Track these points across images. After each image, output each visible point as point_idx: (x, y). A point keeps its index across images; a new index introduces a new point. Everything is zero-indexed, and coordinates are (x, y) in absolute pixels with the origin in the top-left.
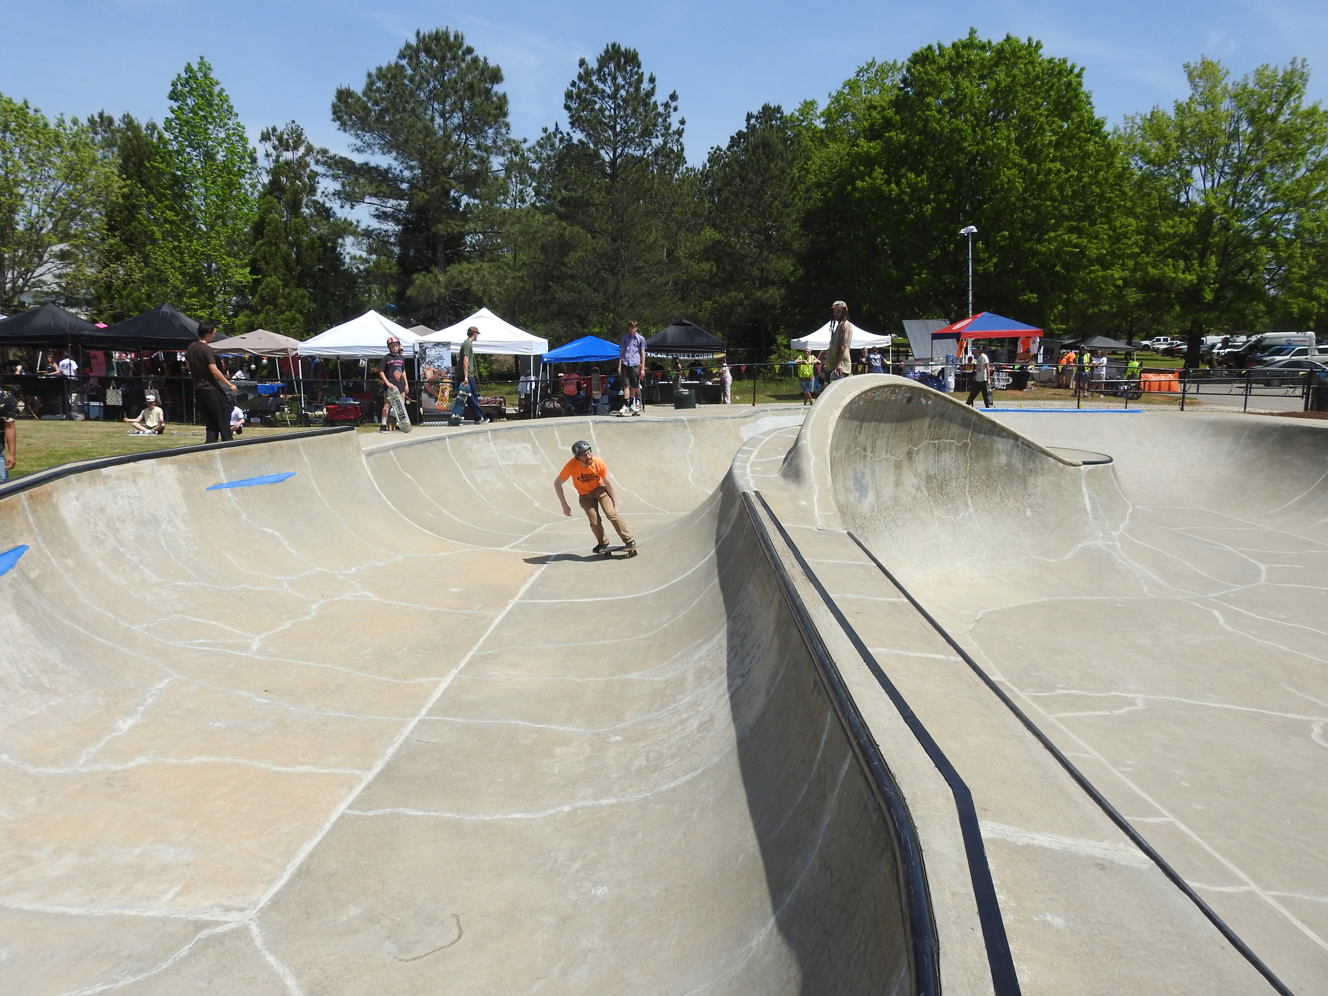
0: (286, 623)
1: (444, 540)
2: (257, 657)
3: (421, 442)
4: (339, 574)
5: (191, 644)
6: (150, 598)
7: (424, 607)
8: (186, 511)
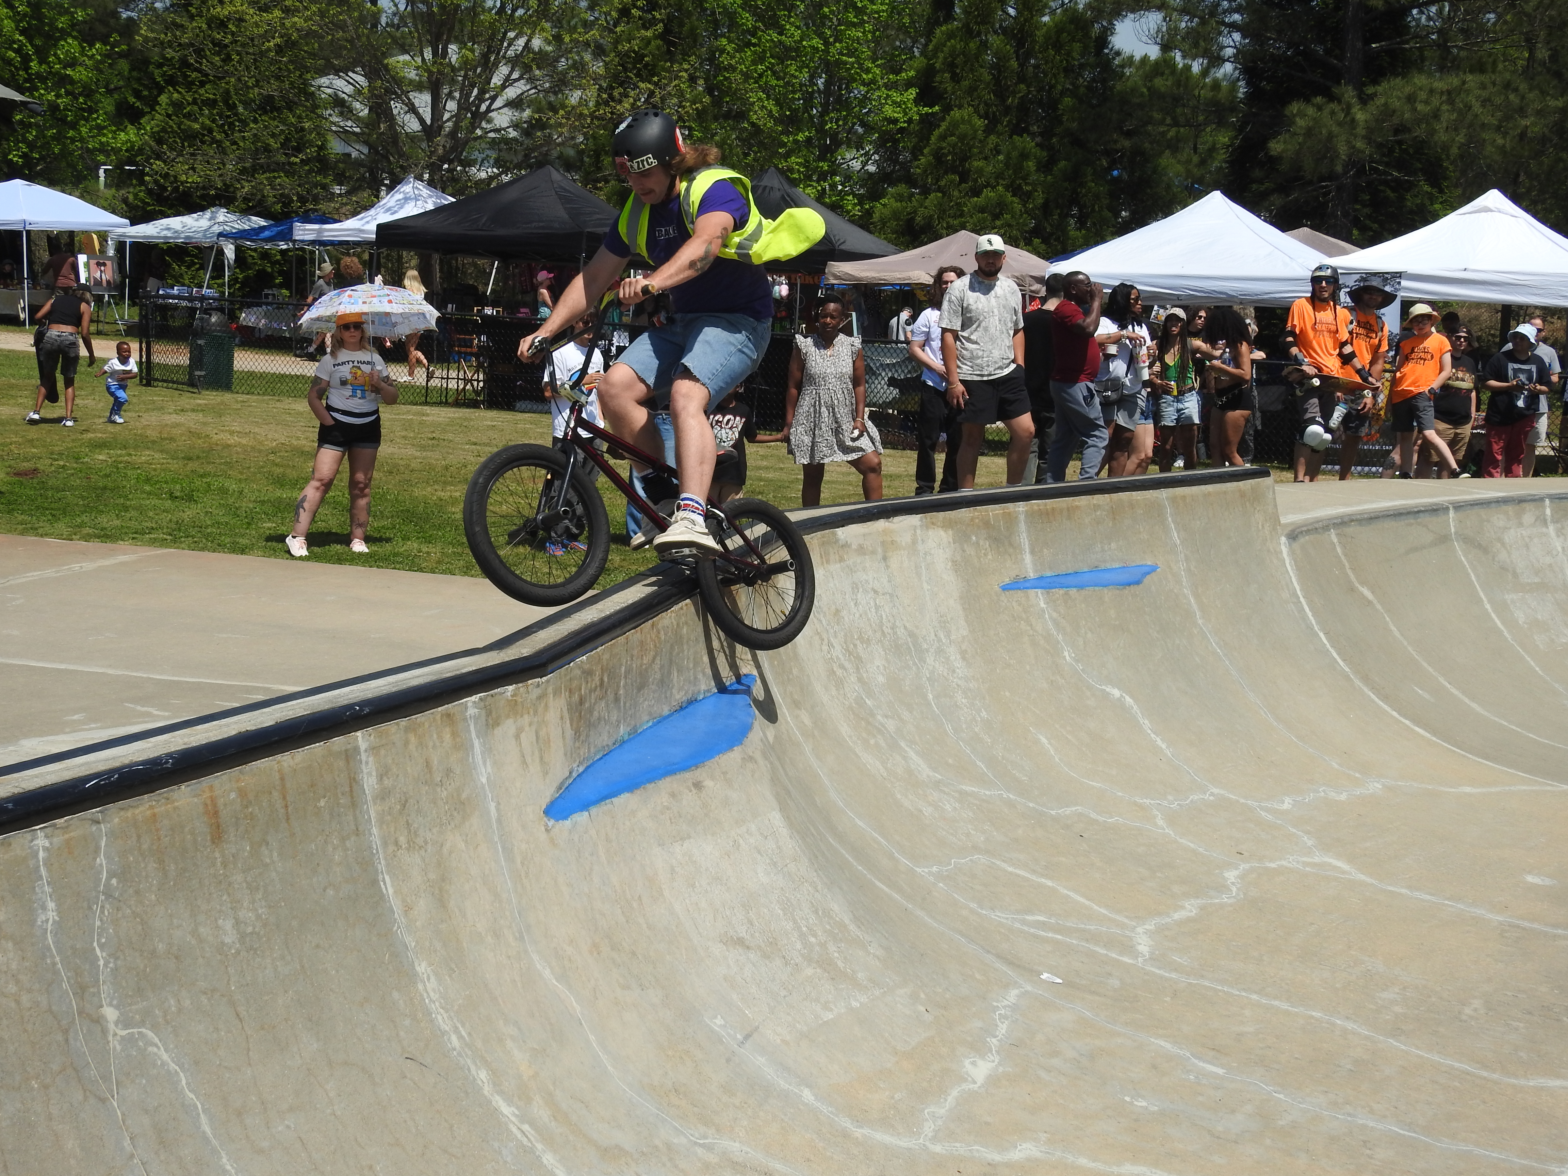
0: (1187, 906)
1: (1464, 756)
2: (1157, 971)
3: (1395, 515)
4: (1262, 808)
5: (1024, 922)
6: (928, 811)
7: (1480, 912)
8: (965, 633)
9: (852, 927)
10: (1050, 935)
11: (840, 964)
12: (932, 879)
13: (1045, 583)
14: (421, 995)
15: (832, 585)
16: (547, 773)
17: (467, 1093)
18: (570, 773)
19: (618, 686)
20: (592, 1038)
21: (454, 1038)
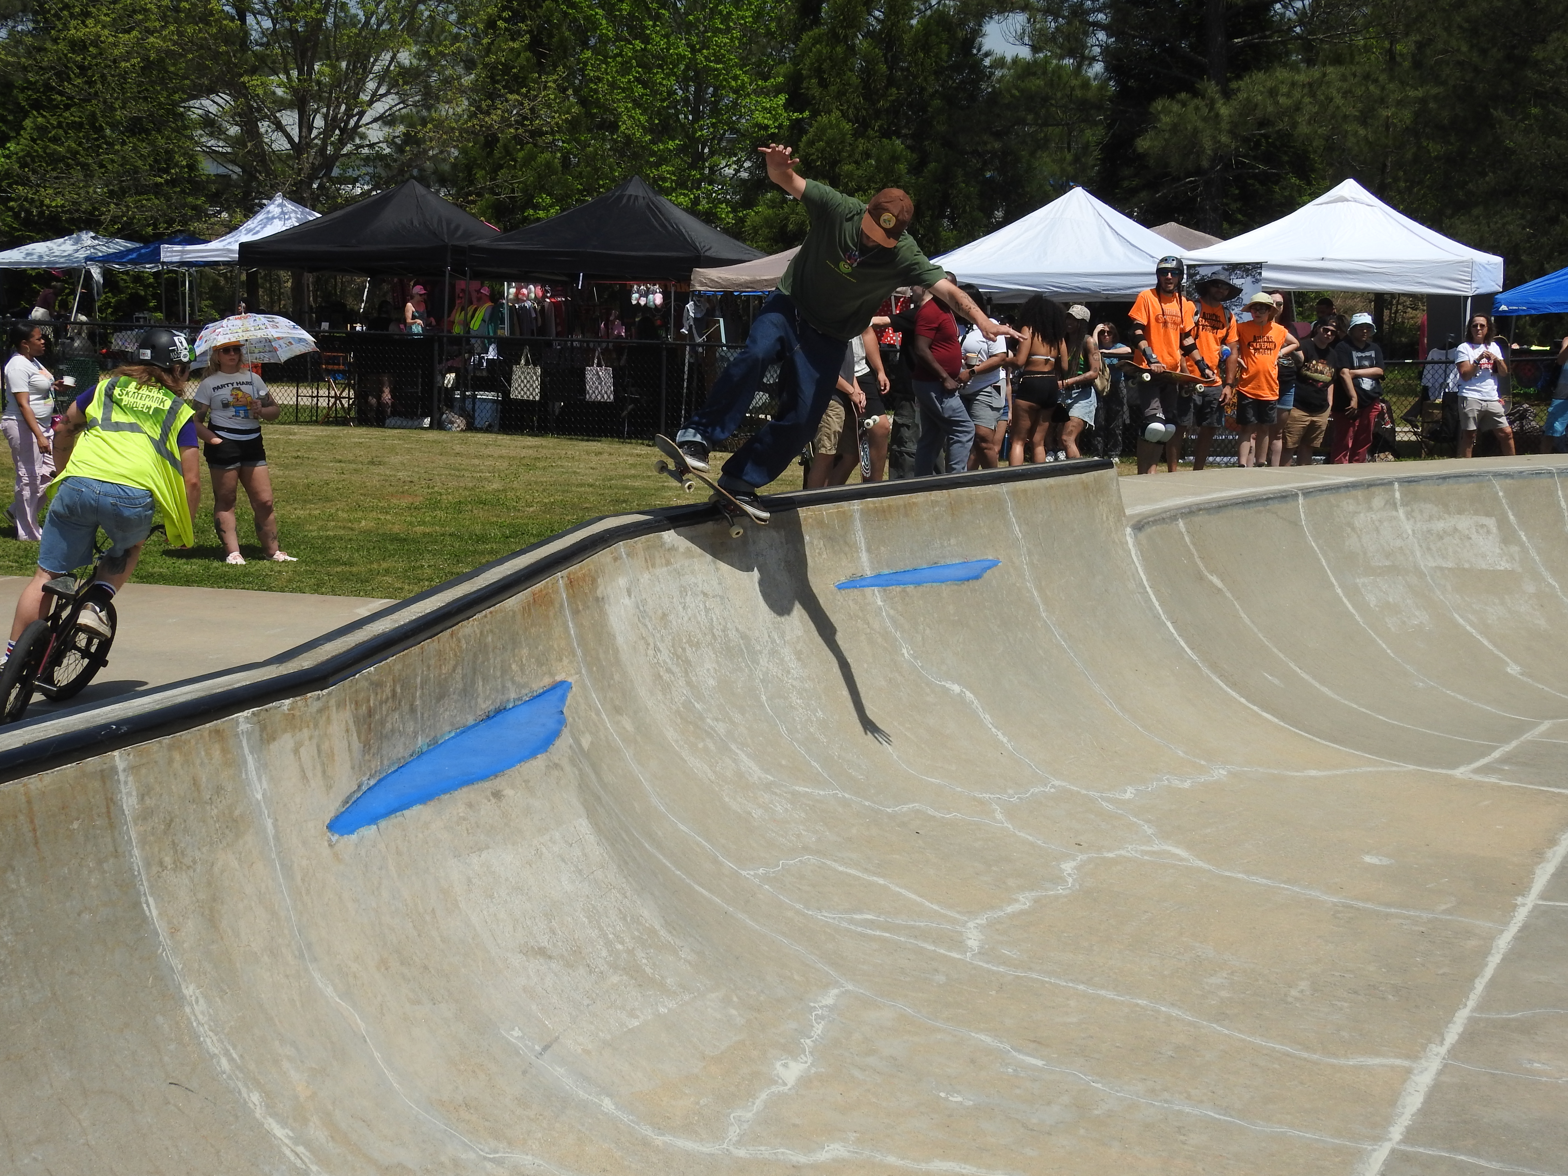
0: (1021, 898)
1: (1311, 740)
2: (985, 965)
3: (1243, 503)
4: (1103, 798)
5: (852, 921)
6: (757, 813)
7: (1314, 894)
8: (800, 633)
9: (663, 933)
10: (878, 933)
11: (648, 970)
12: (757, 881)
13: (881, 581)
14: (189, 1019)
15: (659, 589)
16: (331, 787)
17: (237, 1117)
18: (359, 786)
19: (414, 697)
20: (377, 1055)
21: (224, 1062)
